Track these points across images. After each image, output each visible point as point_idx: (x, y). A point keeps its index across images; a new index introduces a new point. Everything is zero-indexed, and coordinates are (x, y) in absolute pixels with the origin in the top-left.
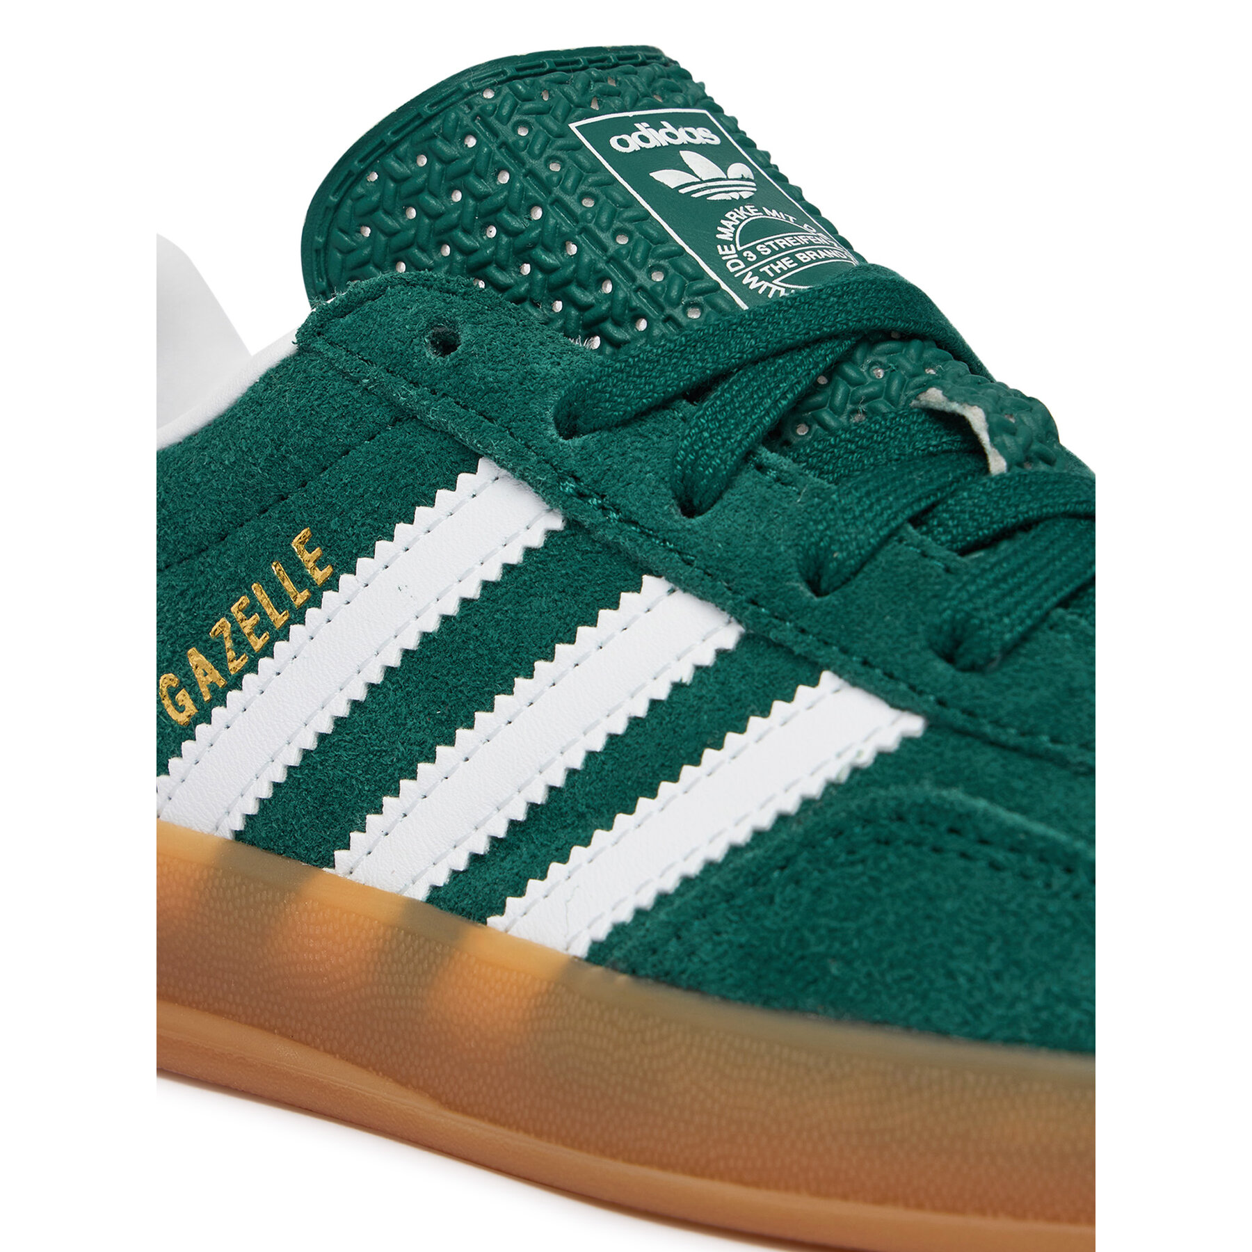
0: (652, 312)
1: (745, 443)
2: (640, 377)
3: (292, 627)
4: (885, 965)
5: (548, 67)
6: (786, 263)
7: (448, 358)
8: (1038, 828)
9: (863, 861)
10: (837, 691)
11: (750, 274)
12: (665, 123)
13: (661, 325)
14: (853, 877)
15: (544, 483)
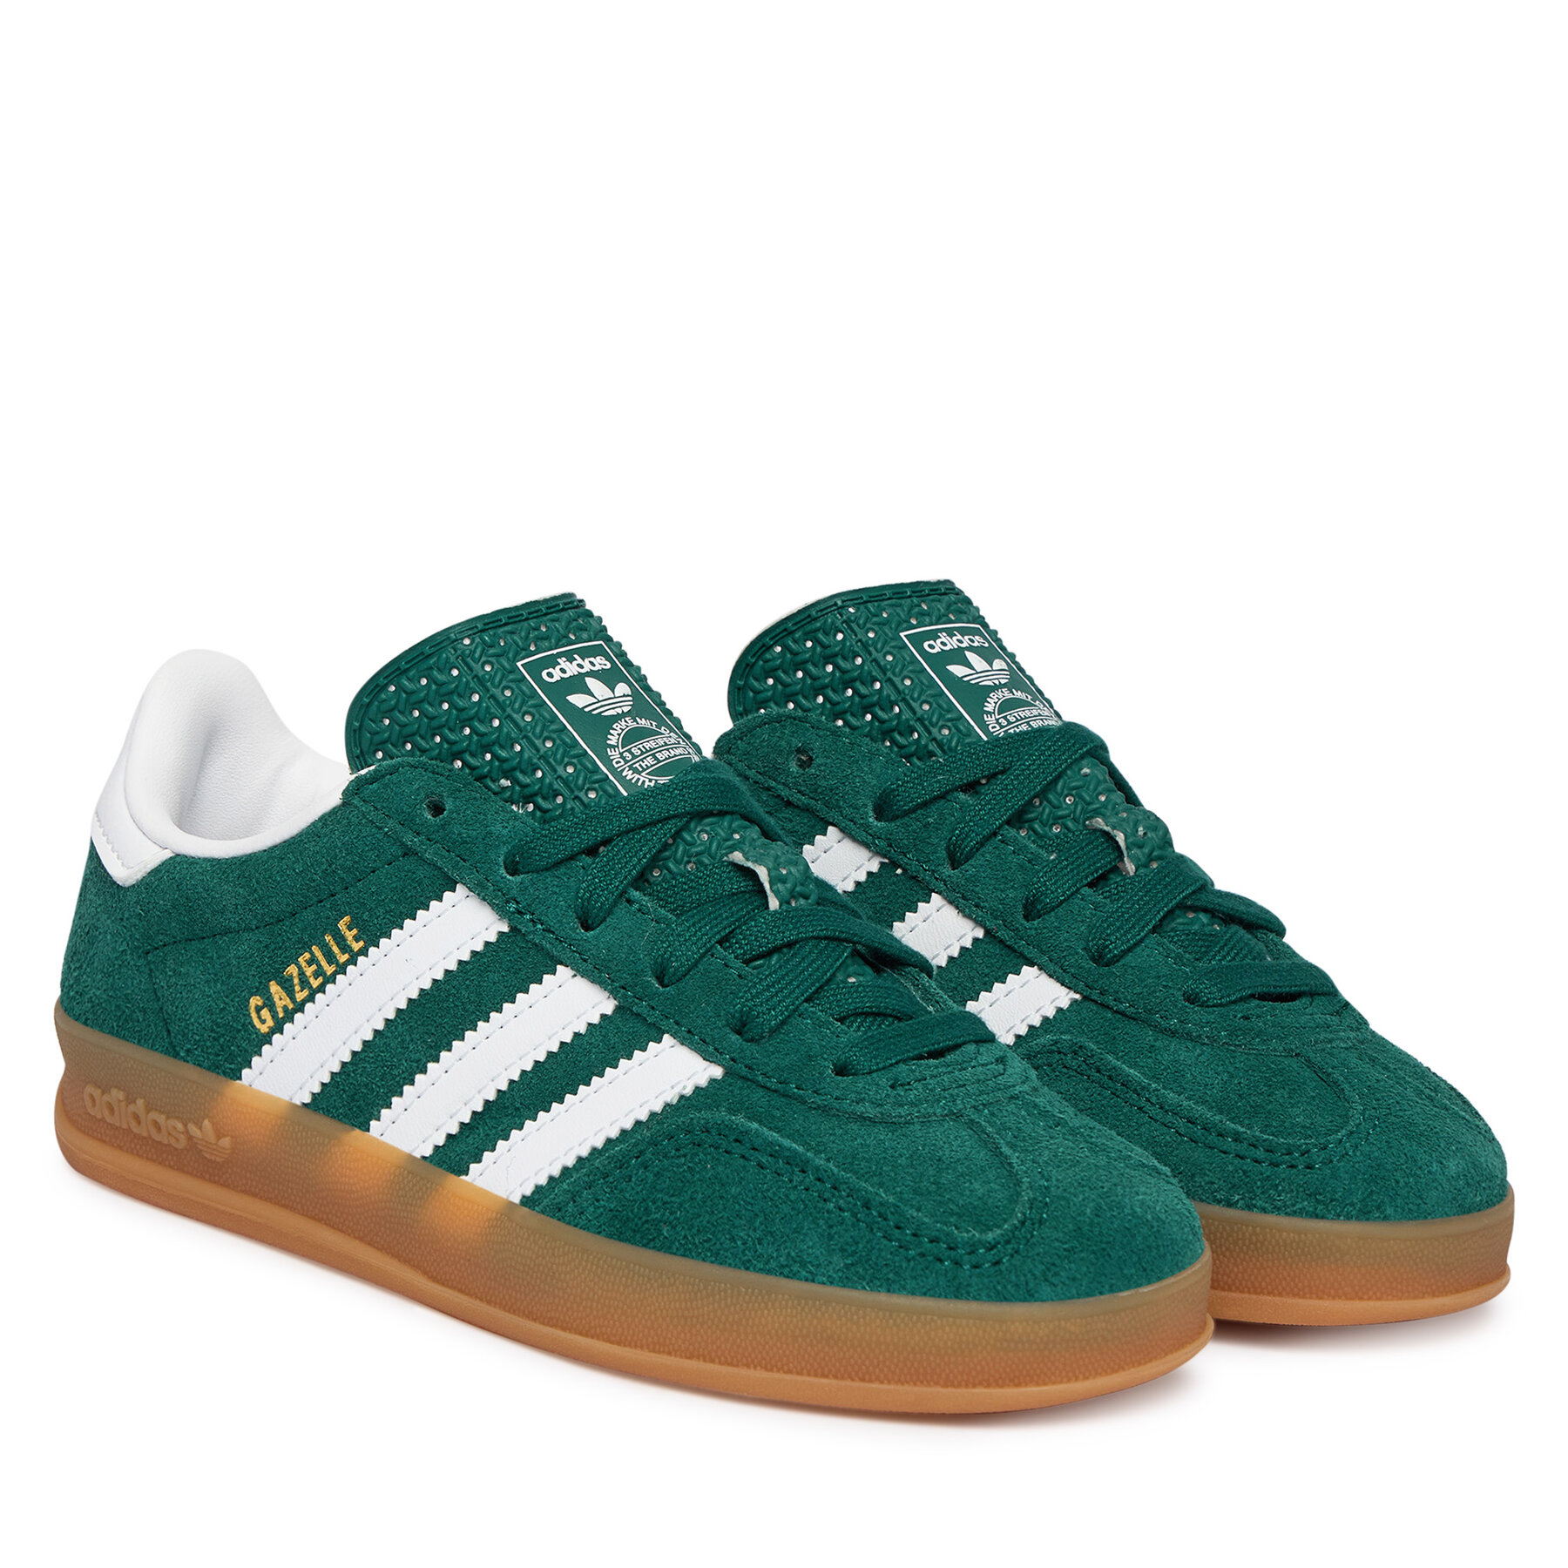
0: (566, 792)
1: (620, 888)
2: (557, 840)
3: (338, 977)
4: (695, 1231)
5: (504, 621)
6: (650, 761)
7: (438, 819)
8: (787, 1143)
9: (685, 1156)
10: (672, 1047)
11: (627, 769)
12: (576, 656)
13: (572, 802)
14: (679, 1166)
15: (497, 905)
